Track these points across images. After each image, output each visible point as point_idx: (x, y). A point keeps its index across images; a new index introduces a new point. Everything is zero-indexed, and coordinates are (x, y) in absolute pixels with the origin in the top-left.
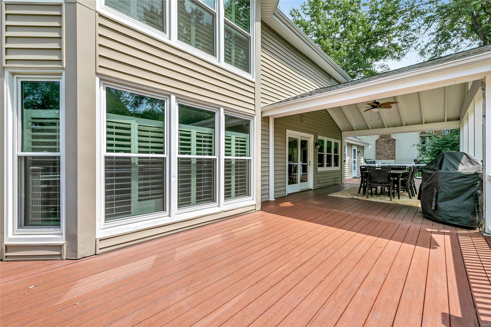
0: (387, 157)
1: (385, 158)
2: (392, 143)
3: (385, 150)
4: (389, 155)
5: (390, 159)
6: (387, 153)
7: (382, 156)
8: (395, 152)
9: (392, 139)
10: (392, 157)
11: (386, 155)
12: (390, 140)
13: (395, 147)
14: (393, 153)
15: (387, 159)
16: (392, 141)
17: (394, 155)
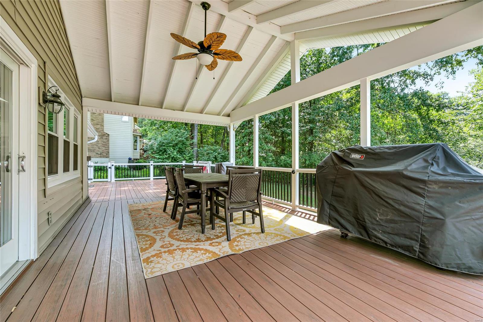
0: (101, 154)
1: (98, 156)
2: (106, 139)
3: (97, 146)
4: (103, 153)
5: (104, 157)
6: (101, 150)
7: (95, 154)
8: (109, 149)
9: (106, 133)
10: (107, 155)
11: (99, 153)
12: (104, 135)
13: (109, 143)
14: (106, 150)
15: (101, 157)
16: (107, 136)
17: (108, 153)
